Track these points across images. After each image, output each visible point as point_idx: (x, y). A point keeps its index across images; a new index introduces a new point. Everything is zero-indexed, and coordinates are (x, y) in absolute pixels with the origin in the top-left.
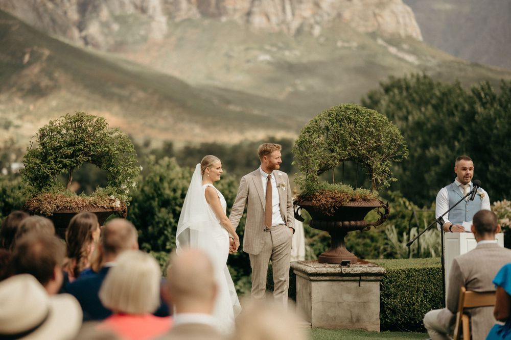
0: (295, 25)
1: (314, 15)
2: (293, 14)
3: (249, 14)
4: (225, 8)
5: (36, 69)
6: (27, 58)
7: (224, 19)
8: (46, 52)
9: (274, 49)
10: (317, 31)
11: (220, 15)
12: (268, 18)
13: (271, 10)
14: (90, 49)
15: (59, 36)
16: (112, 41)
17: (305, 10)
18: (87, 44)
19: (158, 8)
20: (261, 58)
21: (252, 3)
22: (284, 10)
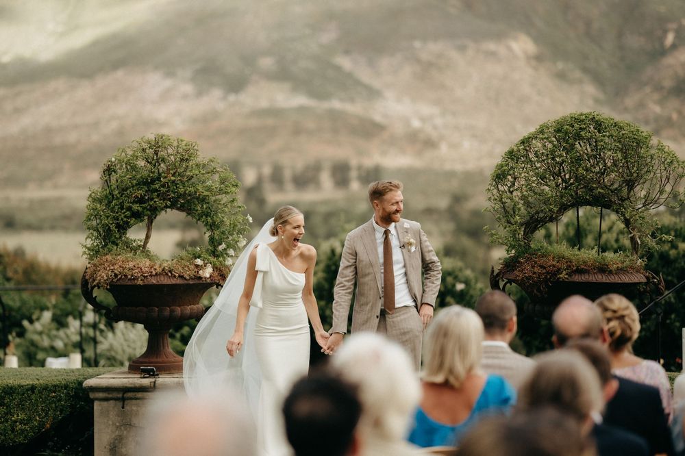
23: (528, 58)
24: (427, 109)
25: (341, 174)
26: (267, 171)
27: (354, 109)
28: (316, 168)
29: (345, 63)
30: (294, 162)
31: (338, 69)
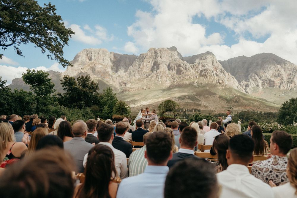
0: (290, 88)
1: (294, 86)
2: (289, 86)
3: (280, 86)
7: (274, 87)
10: (295, 89)
12: (284, 87)
15: (241, 91)
16: (251, 92)
17: (292, 85)
18: (246, 93)
19: (261, 86)
20: (282, 95)
21: (280, 84)
22: (287, 85)
23: (218, 97)
24: (206, 103)
25: (195, 110)
26: (186, 110)
27: (197, 102)
28: (193, 110)
29: (197, 97)
30: (190, 109)
31: (196, 97)
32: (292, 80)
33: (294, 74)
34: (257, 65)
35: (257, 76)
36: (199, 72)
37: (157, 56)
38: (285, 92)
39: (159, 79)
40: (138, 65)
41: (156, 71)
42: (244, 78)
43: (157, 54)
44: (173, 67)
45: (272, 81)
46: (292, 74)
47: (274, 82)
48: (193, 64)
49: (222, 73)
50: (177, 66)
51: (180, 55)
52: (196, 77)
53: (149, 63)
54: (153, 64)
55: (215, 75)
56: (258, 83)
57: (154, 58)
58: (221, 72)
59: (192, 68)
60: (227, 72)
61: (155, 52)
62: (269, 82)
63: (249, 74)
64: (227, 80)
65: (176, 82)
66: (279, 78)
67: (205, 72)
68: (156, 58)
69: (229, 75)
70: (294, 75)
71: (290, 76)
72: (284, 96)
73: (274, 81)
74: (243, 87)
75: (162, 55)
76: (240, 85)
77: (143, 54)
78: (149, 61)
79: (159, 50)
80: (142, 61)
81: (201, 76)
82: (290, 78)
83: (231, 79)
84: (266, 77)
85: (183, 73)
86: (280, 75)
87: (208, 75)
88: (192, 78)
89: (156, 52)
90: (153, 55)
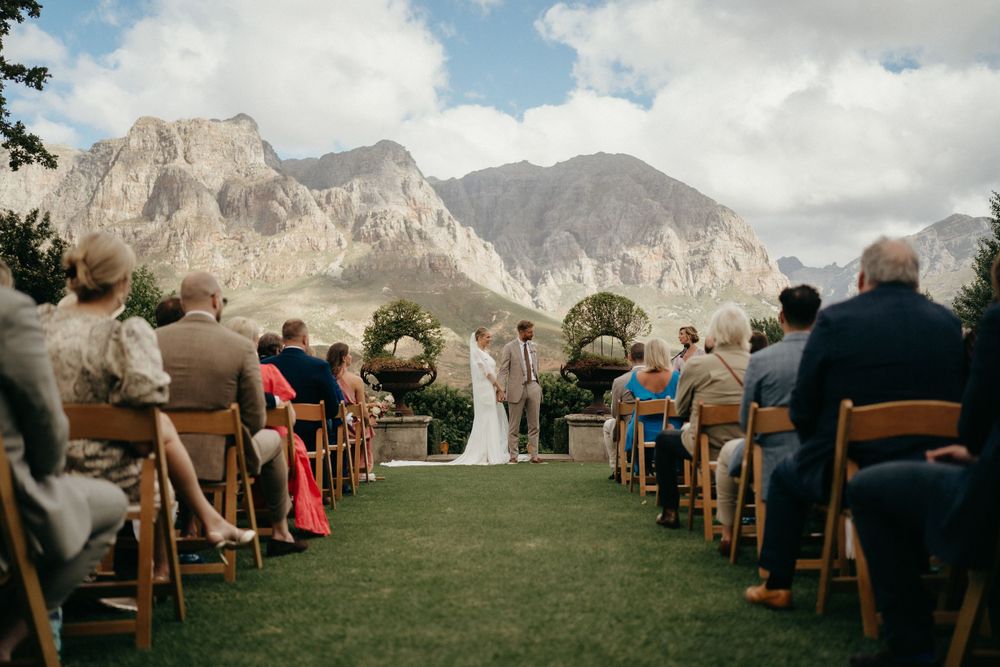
0: (696, 289)
1: (712, 281)
2: (695, 282)
3: (660, 281)
4: (642, 277)
5: (500, 326)
6: (494, 317)
7: (641, 286)
8: (509, 313)
9: (680, 308)
10: (714, 294)
11: (638, 283)
12: (676, 285)
13: (678, 278)
14: (540, 310)
15: (518, 301)
16: (556, 305)
17: (705, 278)
18: (537, 306)
19: (591, 279)
20: (671, 314)
21: (663, 273)
22: (687, 278)
32: (702, 260)
33: (709, 238)
34: (577, 201)
35: (576, 244)
36: (351, 224)
37: (169, 154)
38: (679, 305)
39: (181, 252)
40: (87, 189)
41: (169, 218)
42: (528, 248)
43: (171, 143)
44: (243, 199)
45: (631, 262)
46: (704, 237)
47: (639, 266)
48: (326, 191)
49: (444, 230)
50: (257, 198)
51: (272, 152)
52: (339, 243)
53: (133, 184)
54: (152, 185)
55: (415, 237)
56: (581, 269)
57: (157, 162)
58: (440, 222)
59: (319, 204)
60: (462, 225)
61: (160, 134)
62: (622, 267)
63: (547, 235)
64: (463, 258)
65: (253, 265)
66: (656, 248)
67: (375, 225)
68: (165, 163)
69: (469, 236)
70: (712, 241)
71: (698, 242)
72: (676, 318)
73: (640, 260)
74: (523, 284)
75: (194, 150)
76: (514, 275)
77: (107, 145)
78: (133, 174)
79: (179, 128)
80: (101, 173)
81: (359, 240)
82: (696, 252)
83: (478, 255)
84: (610, 245)
85: (284, 227)
86: (661, 240)
87: (387, 235)
88: (323, 248)
89: (164, 138)
90: (152, 149)
